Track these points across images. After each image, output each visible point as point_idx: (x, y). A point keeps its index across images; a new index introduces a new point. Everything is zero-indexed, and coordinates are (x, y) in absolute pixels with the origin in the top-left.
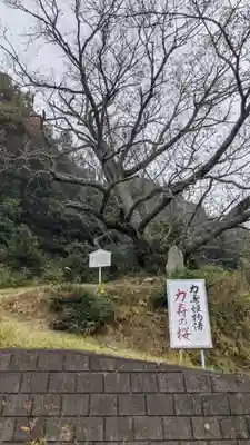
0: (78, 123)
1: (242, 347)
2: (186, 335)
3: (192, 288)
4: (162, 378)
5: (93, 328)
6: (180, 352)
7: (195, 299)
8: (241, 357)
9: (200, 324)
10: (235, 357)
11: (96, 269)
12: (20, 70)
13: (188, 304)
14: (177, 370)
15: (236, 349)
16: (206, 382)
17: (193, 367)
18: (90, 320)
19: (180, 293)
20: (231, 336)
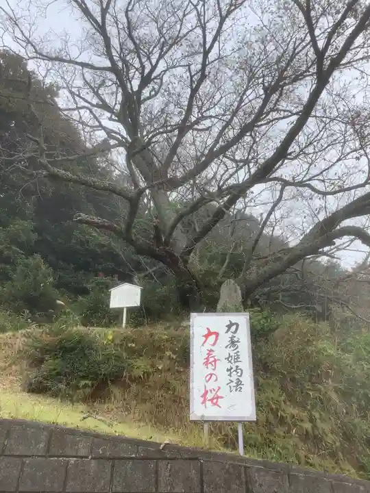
0: (110, 119)
1: (319, 423)
2: (215, 400)
3: (229, 327)
4: (165, 469)
5: (88, 390)
6: (206, 426)
7: (233, 343)
8: (315, 437)
9: (239, 383)
10: (305, 436)
11: (120, 311)
12: (20, 36)
13: (222, 351)
14: (193, 456)
15: (308, 426)
16: (239, 477)
17: (223, 450)
18: (84, 378)
19: (209, 334)
20: (303, 406)
